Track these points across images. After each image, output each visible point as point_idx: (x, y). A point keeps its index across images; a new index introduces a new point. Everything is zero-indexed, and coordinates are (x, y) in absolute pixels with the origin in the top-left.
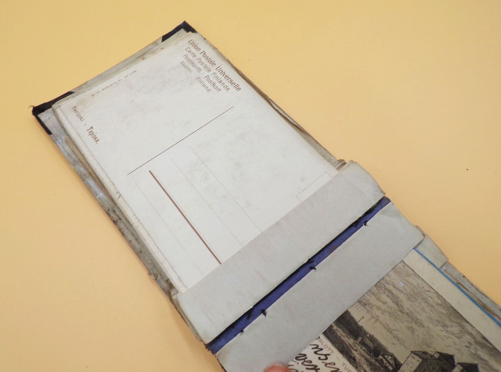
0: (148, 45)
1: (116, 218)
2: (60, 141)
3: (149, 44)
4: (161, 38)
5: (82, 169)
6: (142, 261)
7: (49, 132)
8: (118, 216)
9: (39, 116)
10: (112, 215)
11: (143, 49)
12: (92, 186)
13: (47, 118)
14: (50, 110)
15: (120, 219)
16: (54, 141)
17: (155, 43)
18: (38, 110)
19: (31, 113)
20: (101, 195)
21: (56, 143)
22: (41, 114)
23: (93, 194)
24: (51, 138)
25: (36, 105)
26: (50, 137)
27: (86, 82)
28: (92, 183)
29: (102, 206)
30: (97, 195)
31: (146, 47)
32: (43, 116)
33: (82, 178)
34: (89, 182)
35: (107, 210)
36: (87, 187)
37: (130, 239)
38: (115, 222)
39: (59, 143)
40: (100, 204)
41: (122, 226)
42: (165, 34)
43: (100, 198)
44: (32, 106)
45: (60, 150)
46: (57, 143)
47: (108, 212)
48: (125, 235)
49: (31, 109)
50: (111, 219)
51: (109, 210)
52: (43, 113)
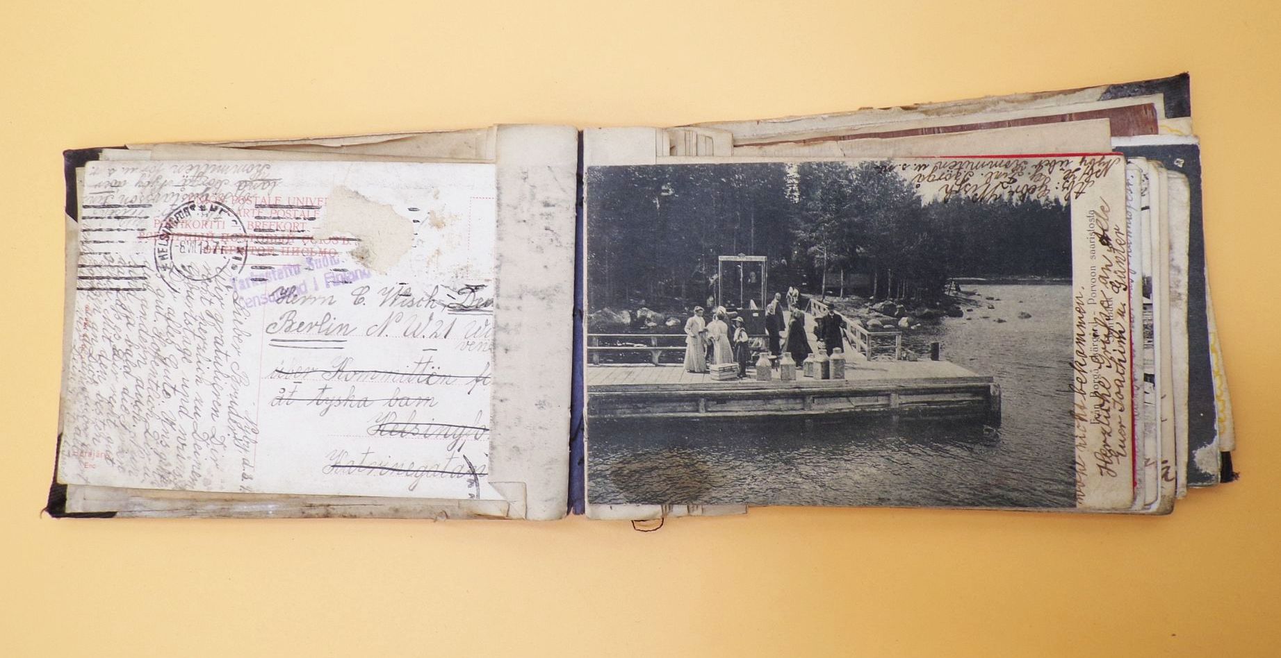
0: (66, 249)
1: (322, 511)
2: (137, 508)
3: (64, 247)
4: (69, 216)
5: (210, 507)
6: (411, 518)
7: (110, 515)
8: (321, 505)
9: (68, 511)
10: (313, 512)
11: (66, 262)
12: (247, 511)
13: (81, 502)
14: (69, 492)
15: (329, 505)
16: (131, 515)
17: (70, 235)
18: (56, 508)
19: (55, 519)
20: (271, 507)
21: (137, 517)
22: (66, 505)
23: (263, 516)
24: (123, 517)
25: (45, 503)
26: (119, 518)
27: (61, 399)
28: (243, 508)
29: (290, 518)
30: (268, 513)
31: (66, 256)
32: (72, 505)
33: (224, 515)
34: (237, 510)
35: (301, 514)
36: (243, 518)
37: (368, 513)
38: (327, 516)
39: (140, 512)
40: (284, 518)
41: (340, 510)
42: (65, 205)
43: (276, 512)
44: (43, 511)
45: (153, 518)
46: (138, 514)
47: (305, 515)
48: (357, 514)
49: (47, 515)
50: (319, 517)
51: (303, 513)
52: (67, 502)
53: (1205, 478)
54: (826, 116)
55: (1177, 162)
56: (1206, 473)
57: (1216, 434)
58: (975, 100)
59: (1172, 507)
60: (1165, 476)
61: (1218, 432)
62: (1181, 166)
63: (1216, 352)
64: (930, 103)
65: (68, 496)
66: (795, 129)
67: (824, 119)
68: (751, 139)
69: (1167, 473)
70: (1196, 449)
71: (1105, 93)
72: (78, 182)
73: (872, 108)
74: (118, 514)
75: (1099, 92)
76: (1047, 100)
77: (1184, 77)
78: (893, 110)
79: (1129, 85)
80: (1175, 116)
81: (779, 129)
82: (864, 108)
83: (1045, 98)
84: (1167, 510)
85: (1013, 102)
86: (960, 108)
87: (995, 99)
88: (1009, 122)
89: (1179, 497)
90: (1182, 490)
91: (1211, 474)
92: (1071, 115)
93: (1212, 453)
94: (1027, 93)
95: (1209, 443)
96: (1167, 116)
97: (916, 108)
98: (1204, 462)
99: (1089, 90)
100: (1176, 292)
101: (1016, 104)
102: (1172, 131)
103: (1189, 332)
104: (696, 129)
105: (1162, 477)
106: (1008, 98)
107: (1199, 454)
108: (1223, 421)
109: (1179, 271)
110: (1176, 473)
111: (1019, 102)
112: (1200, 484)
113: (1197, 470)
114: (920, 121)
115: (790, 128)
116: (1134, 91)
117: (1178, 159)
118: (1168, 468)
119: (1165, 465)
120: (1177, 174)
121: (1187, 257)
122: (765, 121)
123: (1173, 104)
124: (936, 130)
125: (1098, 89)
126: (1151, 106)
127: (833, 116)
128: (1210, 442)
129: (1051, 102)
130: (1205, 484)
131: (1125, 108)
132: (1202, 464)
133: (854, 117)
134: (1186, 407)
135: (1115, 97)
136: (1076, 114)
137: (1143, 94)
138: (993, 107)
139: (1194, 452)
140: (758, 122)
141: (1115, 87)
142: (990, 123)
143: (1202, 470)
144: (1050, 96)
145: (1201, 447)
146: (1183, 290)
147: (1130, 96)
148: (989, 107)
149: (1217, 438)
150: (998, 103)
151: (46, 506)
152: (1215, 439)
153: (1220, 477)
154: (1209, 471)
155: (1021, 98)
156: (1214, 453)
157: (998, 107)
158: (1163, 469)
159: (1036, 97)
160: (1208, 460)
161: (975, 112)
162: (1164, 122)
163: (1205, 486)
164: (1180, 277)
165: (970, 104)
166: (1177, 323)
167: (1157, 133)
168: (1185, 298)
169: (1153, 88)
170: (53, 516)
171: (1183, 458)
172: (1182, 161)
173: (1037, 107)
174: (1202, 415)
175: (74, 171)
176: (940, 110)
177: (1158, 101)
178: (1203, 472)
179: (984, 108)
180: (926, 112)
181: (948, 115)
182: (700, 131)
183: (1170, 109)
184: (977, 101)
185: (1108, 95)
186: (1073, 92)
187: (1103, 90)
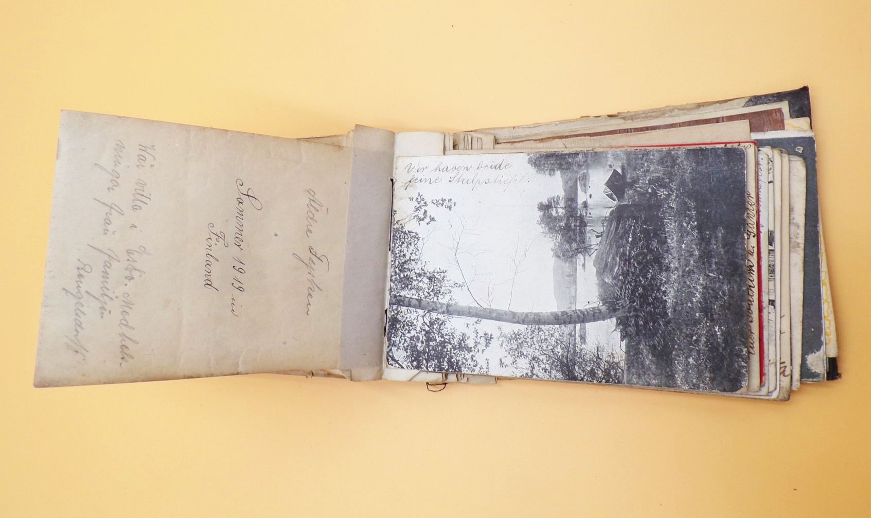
53: (815, 375)
54: (558, 123)
55: (798, 149)
56: (815, 372)
57: (823, 344)
58: (657, 109)
59: (789, 396)
60: (783, 373)
61: (824, 343)
62: (801, 152)
63: (826, 285)
64: (628, 112)
66: (537, 132)
67: (556, 125)
68: (508, 139)
69: (784, 371)
70: (808, 355)
71: (748, 102)
73: (589, 116)
75: (744, 101)
76: (707, 108)
77: (805, 90)
78: (601, 117)
79: (766, 96)
80: (797, 117)
81: (527, 132)
82: (584, 117)
83: (706, 106)
84: (785, 398)
85: (683, 110)
86: (647, 115)
87: (671, 108)
88: (679, 123)
89: (794, 388)
90: (796, 384)
91: (819, 372)
92: (723, 118)
93: (820, 358)
94: (694, 104)
95: (818, 351)
96: (791, 117)
97: (618, 116)
98: (814, 364)
99: (737, 100)
100: (795, 242)
101: (685, 111)
102: (794, 127)
103: (804, 271)
104: (472, 133)
105: (780, 374)
106: (680, 108)
107: (810, 358)
108: (829, 335)
109: (798, 227)
110: (791, 371)
111: (688, 109)
112: (811, 379)
113: (809, 370)
114: (619, 124)
115: (535, 131)
116: (768, 101)
117: (799, 147)
118: (785, 367)
119: (782, 365)
120: (797, 158)
121: (804, 217)
122: (518, 127)
123: (796, 109)
124: (629, 131)
125: (743, 99)
126: (780, 110)
127: (562, 122)
128: (818, 349)
129: (710, 108)
130: (815, 380)
131: (761, 112)
132: (812, 365)
133: (576, 123)
134: (801, 324)
135: (756, 104)
136: (727, 117)
137: (775, 101)
138: (669, 114)
139: (806, 356)
140: (514, 128)
141: (755, 97)
142: (667, 125)
143: (812, 370)
144: (709, 105)
145: (812, 353)
146: (801, 240)
147: (766, 103)
148: (668, 113)
149: (823, 348)
150: (673, 110)
152: (822, 348)
153: (826, 375)
154: (818, 371)
155: (688, 107)
156: (822, 358)
157: (673, 114)
158: (780, 368)
159: (699, 106)
160: (817, 363)
161: (657, 117)
162: (789, 121)
163: (815, 381)
164: (799, 231)
165: (654, 112)
166: (796, 264)
167: (784, 129)
168: (802, 246)
169: (782, 97)
171: (798, 361)
172: (802, 149)
173: (700, 112)
174: (813, 330)
176: (633, 117)
177: (784, 106)
178: (813, 371)
179: (664, 114)
180: (624, 118)
181: (639, 120)
182: (475, 135)
183: (794, 112)
184: (659, 110)
185: (751, 103)
186: (726, 101)
187: (747, 100)
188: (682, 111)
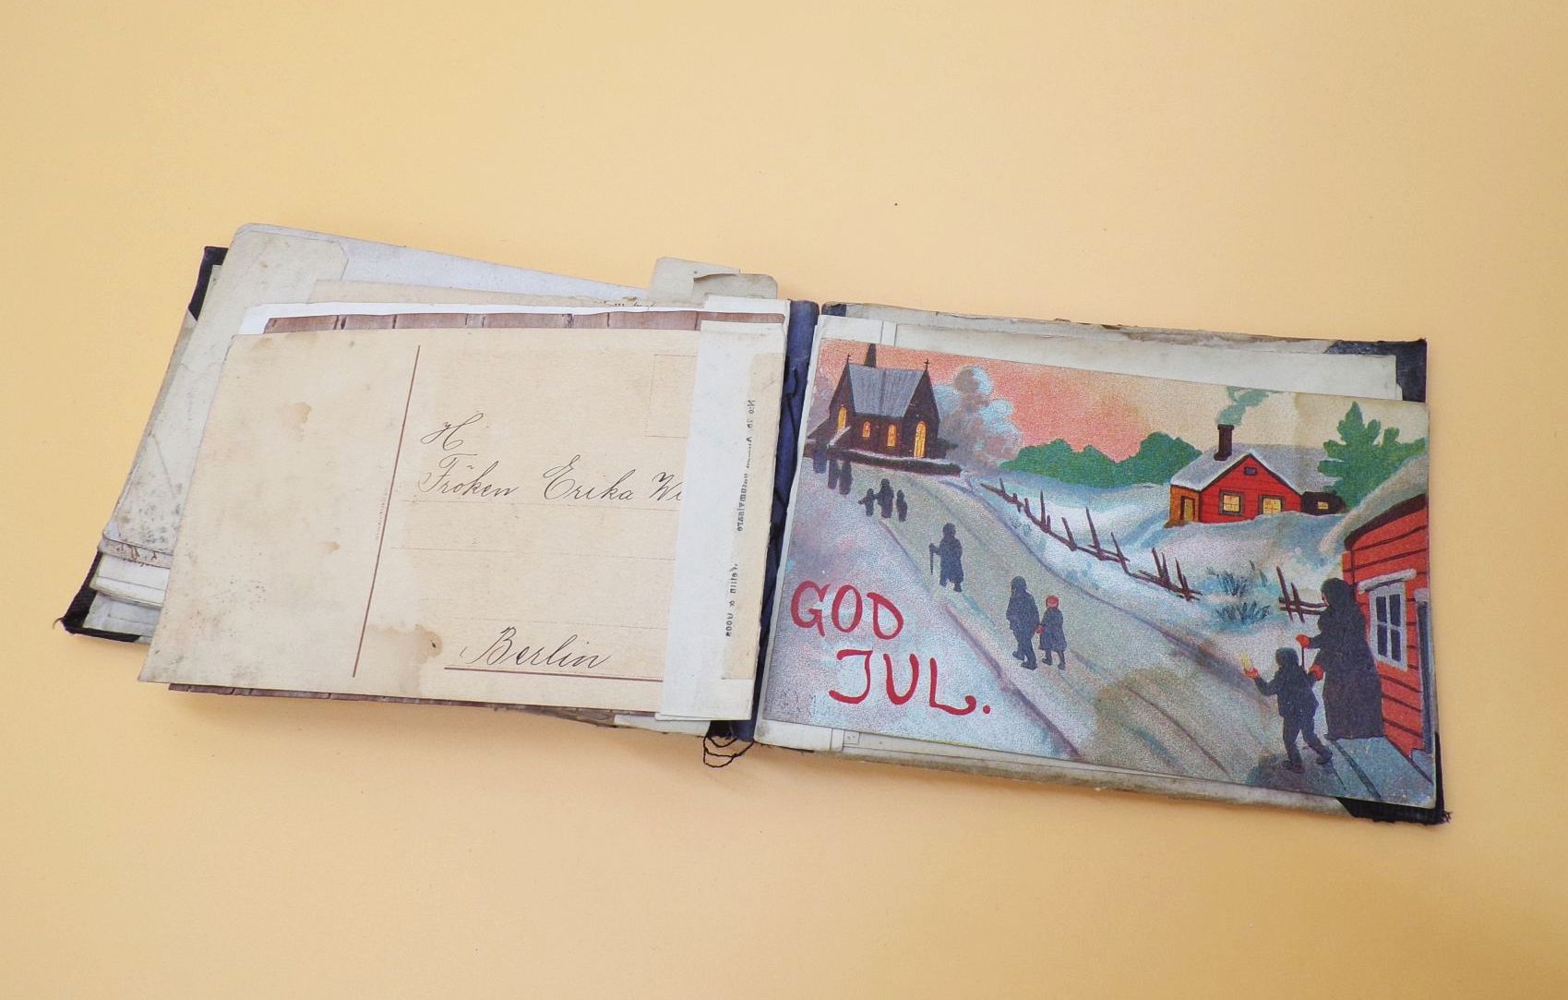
0: (176, 345)
3: (174, 343)
4: (190, 313)
9: (86, 625)
11: (171, 359)
13: (104, 618)
14: (97, 600)
17: (185, 333)
18: (75, 619)
19: (68, 633)
22: (87, 619)
25: (63, 612)
26: (141, 643)
32: (94, 620)
42: (190, 301)
44: (56, 622)
49: (60, 626)
52: (88, 616)
54: (1015, 320)
58: (1185, 331)
64: (1135, 327)
65: (91, 610)
67: (1013, 322)
71: (1332, 347)
72: (211, 280)
73: (1069, 321)
74: (141, 638)
75: (1325, 346)
76: (1268, 344)
77: (1421, 344)
78: (1091, 326)
79: (1360, 343)
81: (962, 325)
82: (1061, 320)
83: (1266, 341)
85: (1228, 340)
86: (1167, 336)
87: (1210, 333)
94: (1245, 334)
97: (1118, 329)
99: (1316, 342)
101: (1231, 342)
106: (1223, 335)
111: (1234, 340)
114: (1126, 342)
115: (974, 326)
116: (1365, 350)
122: (945, 314)
123: (1406, 370)
125: (1323, 342)
127: (1022, 321)
129: (1272, 346)
133: (1046, 326)
135: (1345, 352)
137: (1376, 354)
138: (1205, 342)
140: (937, 313)
141: (1343, 342)
144: (1269, 341)
147: (1361, 353)
148: (1202, 341)
150: (1212, 338)
151: (62, 616)
155: (1238, 337)
157: (1211, 343)
159: (1254, 339)
161: (1186, 343)
165: (1181, 334)
169: (1386, 349)
170: (67, 629)
173: (1257, 349)
175: (211, 268)
176: (1144, 335)
179: (1195, 341)
181: (1156, 342)
183: (1402, 375)
184: (1190, 333)
185: (1335, 349)
186: (1299, 340)
187: (1332, 344)
188: (1227, 343)
